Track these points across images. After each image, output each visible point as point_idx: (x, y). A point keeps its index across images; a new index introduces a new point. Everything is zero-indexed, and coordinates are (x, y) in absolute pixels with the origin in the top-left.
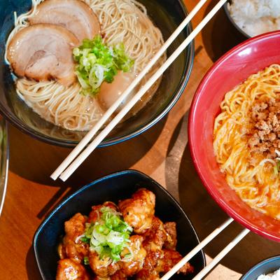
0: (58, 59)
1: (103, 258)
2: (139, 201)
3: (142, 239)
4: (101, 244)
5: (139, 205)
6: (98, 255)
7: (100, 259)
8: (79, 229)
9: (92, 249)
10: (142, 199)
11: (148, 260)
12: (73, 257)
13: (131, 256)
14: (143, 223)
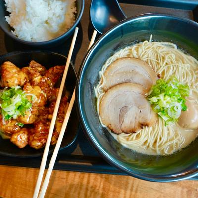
0: (138, 107)
1: (25, 113)
2: (5, 72)
3: (29, 84)
5: (7, 73)
6: (21, 116)
7: (24, 116)
9: (15, 117)
10: (6, 69)
11: (43, 88)
12: (14, 130)
13: (34, 96)
14: (20, 77)
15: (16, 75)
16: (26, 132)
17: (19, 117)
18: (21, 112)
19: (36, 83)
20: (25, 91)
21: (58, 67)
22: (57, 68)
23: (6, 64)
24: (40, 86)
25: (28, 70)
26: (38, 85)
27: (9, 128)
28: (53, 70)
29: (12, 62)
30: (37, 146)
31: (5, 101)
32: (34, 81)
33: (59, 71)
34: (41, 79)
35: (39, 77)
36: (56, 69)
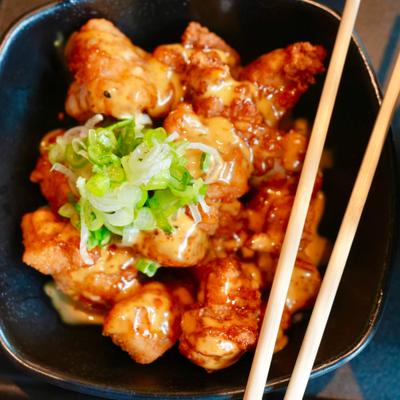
1: (172, 224)
2: (93, 57)
3: (188, 108)
4: (137, 208)
5: (103, 62)
6: (156, 233)
7: (168, 232)
8: (63, 237)
9: (131, 237)
10: (94, 48)
11: (241, 125)
12: (118, 291)
13: (213, 156)
14: (152, 80)
15: (138, 71)
16: (166, 301)
17: (149, 237)
18: (157, 216)
19: (215, 108)
20: (175, 135)
21: (308, 46)
22: (303, 51)
23: (94, 29)
24: (234, 120)
25: (179, 55)
26: (223, 115)
27: (97, 281)
28: (289, 58)
29: (116, 24)
30: (217, 358)
31: (101, 166)
32: (210, 99)
33: (310, 62)
34: (237, 90)
35: (231, 84)
36: (301, 54)
